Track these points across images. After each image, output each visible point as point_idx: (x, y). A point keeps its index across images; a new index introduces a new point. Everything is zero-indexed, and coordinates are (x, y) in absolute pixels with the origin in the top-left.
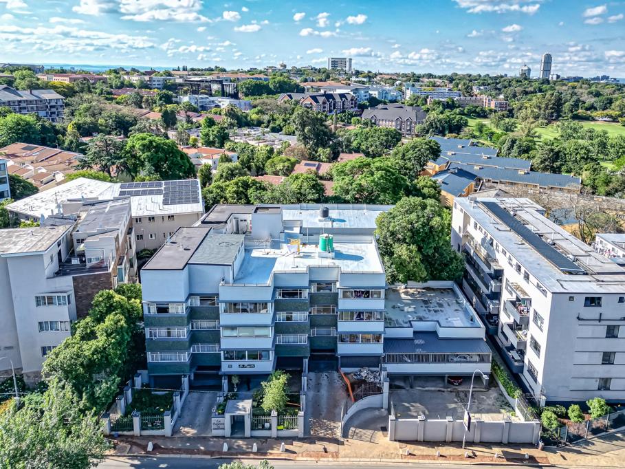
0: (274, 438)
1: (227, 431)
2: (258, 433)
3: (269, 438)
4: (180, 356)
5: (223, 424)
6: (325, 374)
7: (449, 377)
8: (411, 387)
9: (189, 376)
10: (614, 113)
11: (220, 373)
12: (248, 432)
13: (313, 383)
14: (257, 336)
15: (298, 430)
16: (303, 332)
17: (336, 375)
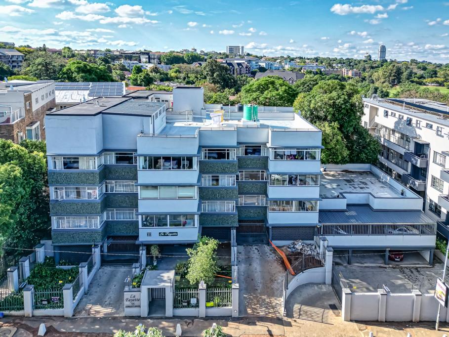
0: (202, 318)
1: (144, 310)
2: (181, 312)
3: (196, 317)
4: (90, 222)
5: (139, 300)
6: (254, 247)
7: (390, 251)
8: (349, 263)
9: (102, 247)
10: (440, 80)
11: (137, 242)
12: (169, 310)
13: (242, 257)
14: (180, 198)
15: (232, 308)
16: (231, 199)
17: (267, 248)
